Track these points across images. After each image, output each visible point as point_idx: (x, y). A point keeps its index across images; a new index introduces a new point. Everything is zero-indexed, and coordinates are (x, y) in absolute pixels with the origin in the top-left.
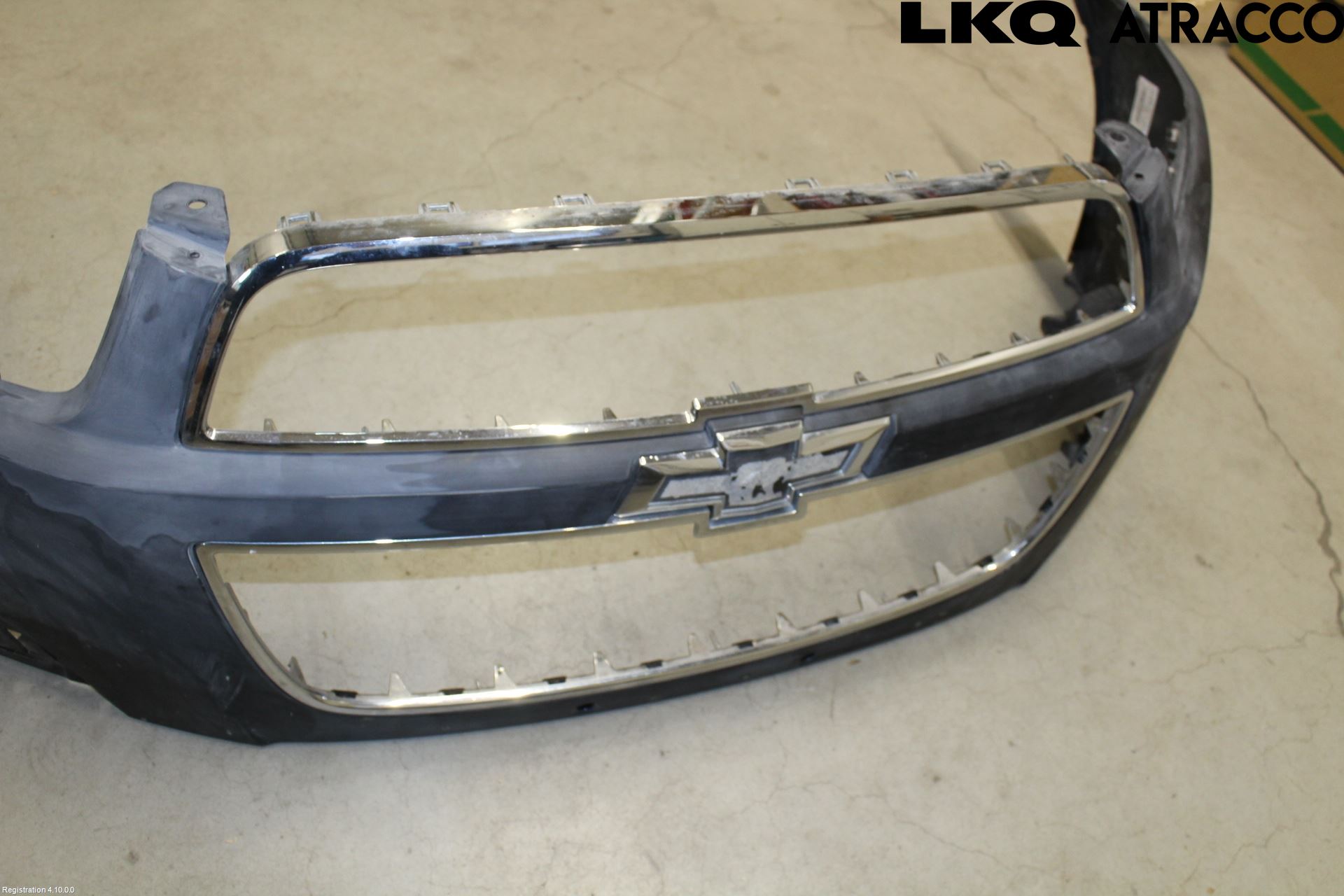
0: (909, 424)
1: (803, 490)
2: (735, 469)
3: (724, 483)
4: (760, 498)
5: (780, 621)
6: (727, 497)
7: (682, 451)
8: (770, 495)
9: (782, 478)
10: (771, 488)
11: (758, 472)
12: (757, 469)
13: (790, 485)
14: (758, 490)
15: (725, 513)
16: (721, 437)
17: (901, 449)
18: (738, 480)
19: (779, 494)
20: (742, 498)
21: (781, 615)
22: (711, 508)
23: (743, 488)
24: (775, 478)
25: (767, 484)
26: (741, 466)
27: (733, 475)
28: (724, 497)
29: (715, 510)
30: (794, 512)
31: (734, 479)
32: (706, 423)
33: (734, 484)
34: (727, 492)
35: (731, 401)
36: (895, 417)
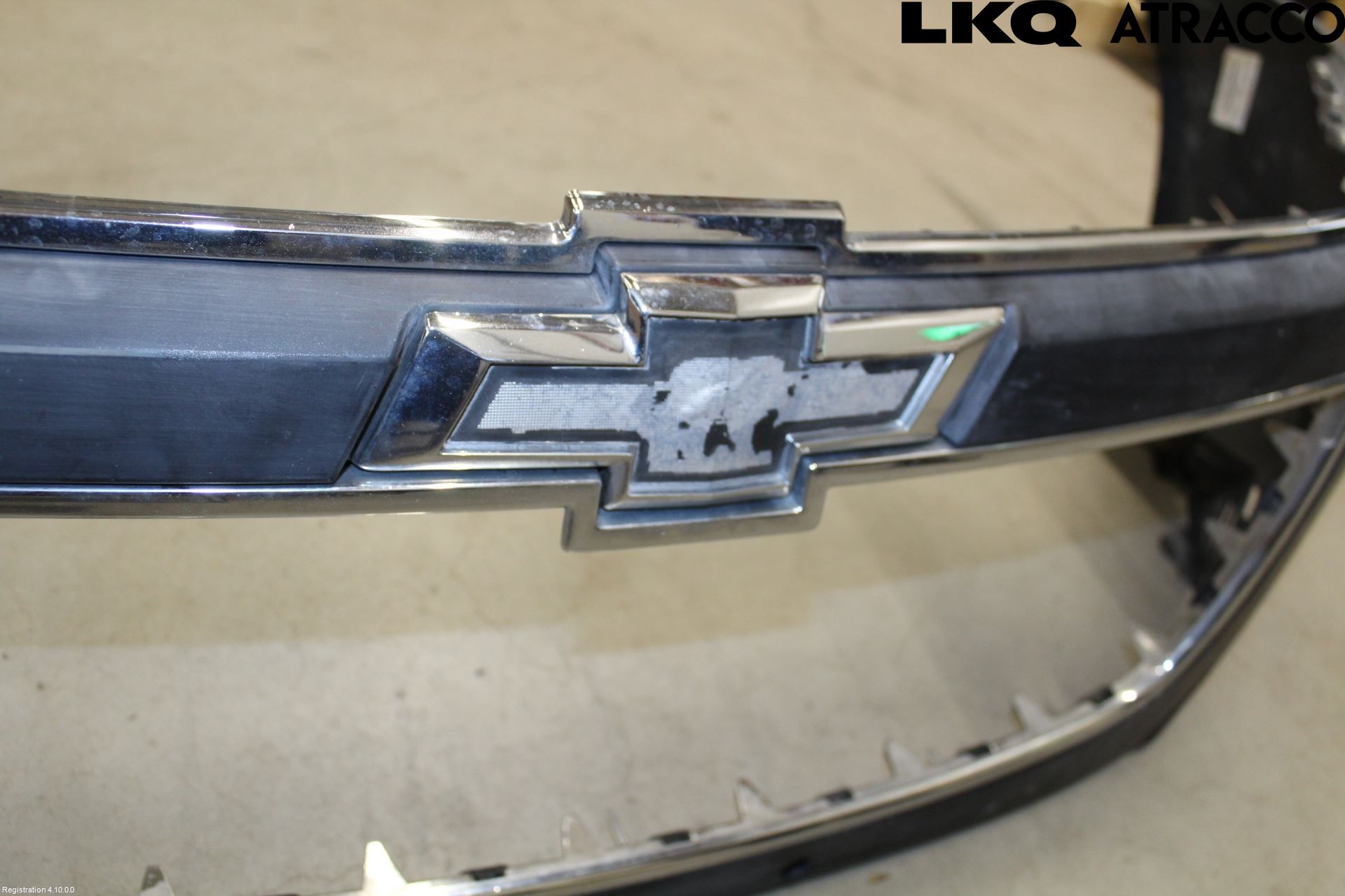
0: (1044, 330)
1: (815, 456)
2: (664, 375)
3: (637, 405)
4: (722, 460)
5: (744, 794)
6: (644, 445)
7: (537, 311)
8: (744, 457)
9: (773, 414)
10: (748, 434)
11: (719, 387)
12: (718, 379)
13: (789, 438)
14: (717, 437)
15: (637, 491)
16: (633, 283)
17: (1023, 384)
18: (670, 401)
19: (765, 458)
20: (680, 455)
21: (744, 783)
22: (602, 471)
23: (684, 425)
24: (758, 414)
25: (741, 425)
26: (677, 364)
27: (660, 386)
28: (637, 444)
29: (615, 481)
30: (798, 510)
31: (662, 397)
32: (597, 253)
33: (663, 410)
34: (645, 433)
35: (660, 206)
36: (1013, 310)
